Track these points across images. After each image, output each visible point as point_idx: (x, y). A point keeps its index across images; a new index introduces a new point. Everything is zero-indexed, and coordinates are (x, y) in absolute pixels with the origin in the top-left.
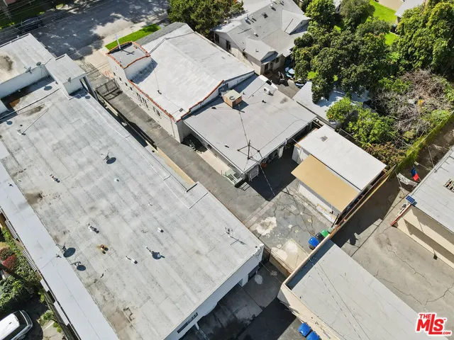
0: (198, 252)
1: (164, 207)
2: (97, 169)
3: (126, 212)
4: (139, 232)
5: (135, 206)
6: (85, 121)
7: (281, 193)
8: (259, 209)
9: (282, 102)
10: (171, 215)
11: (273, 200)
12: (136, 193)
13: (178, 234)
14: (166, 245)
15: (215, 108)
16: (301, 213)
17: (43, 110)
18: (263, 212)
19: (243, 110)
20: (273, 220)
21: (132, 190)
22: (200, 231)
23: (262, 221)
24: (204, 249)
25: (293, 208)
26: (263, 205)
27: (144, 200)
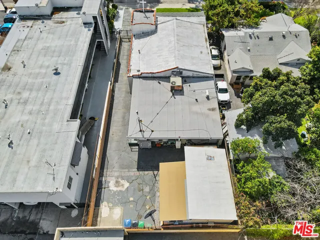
0: (28, 162)
1: (47, 121)
2: (46, 73)
3: (29, 107)
4: (21, 123)
5: (36, 108)
6: (72, 43)
7: (151, 172)
8: (127, 170)
9: (209, 110)
10: (44, 128)
11: (141, 172)
12: (45, 101)
13: (34, 142)
14: (21, 143)
15: (160, 83)
16: (148, 197)
17: (63, 24)
18: (128, 174)
19: (176, 96)
20: (127, 185)
21: (45, 98)
22: (44, 151)
23: (120, 180)
24: (33, 163)
25: (147, 189)
26: (131, 170)
27: (43, 108)
